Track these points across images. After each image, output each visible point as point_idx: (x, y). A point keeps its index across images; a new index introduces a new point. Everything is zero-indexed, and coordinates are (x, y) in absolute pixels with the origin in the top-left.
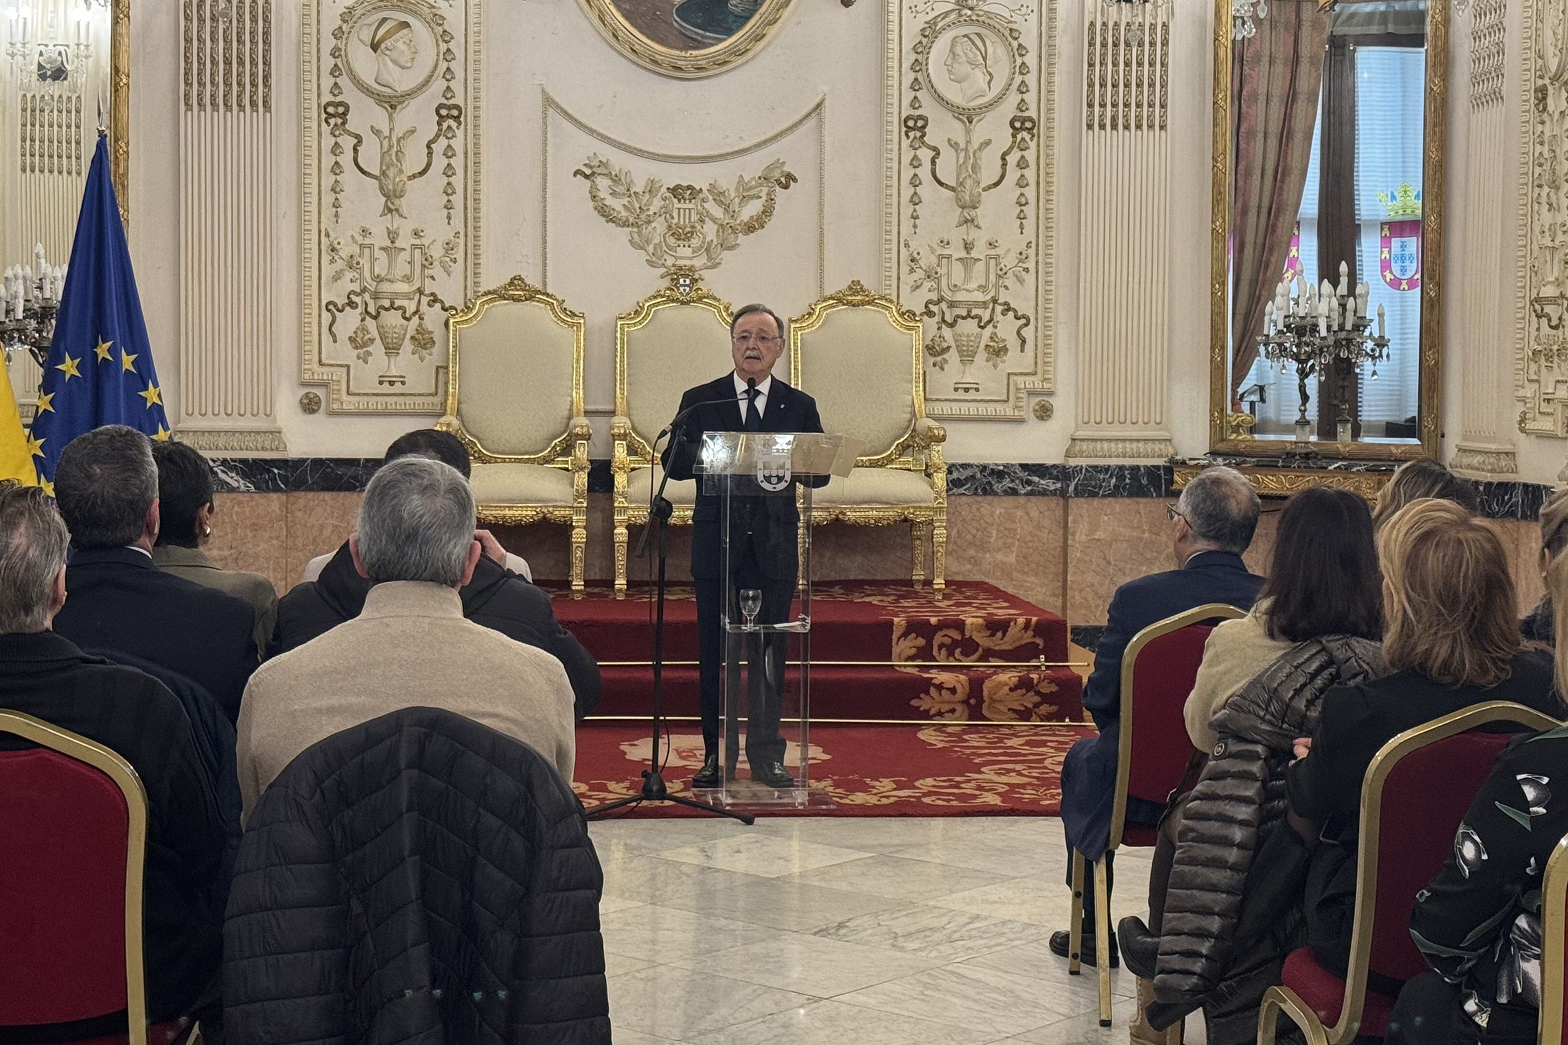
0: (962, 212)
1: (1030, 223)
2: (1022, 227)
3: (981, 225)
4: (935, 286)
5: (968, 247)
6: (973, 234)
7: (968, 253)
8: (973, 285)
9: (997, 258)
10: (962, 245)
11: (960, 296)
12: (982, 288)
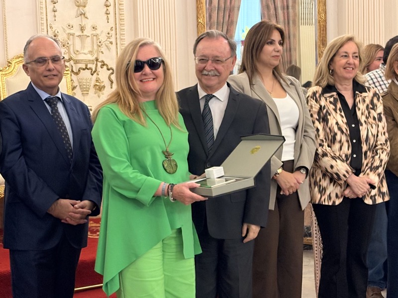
0: (78, 9)
1: (111, 16)
2: (108, 19)
3: (88, 17)
4: (67, 51)
5: (82, 29)
6: (84, 22)
7: (82, 32)
8: (86, 51)
9: (96, 36)
10: (78, 28)
11: (81, 57)
12: (91, 52)
